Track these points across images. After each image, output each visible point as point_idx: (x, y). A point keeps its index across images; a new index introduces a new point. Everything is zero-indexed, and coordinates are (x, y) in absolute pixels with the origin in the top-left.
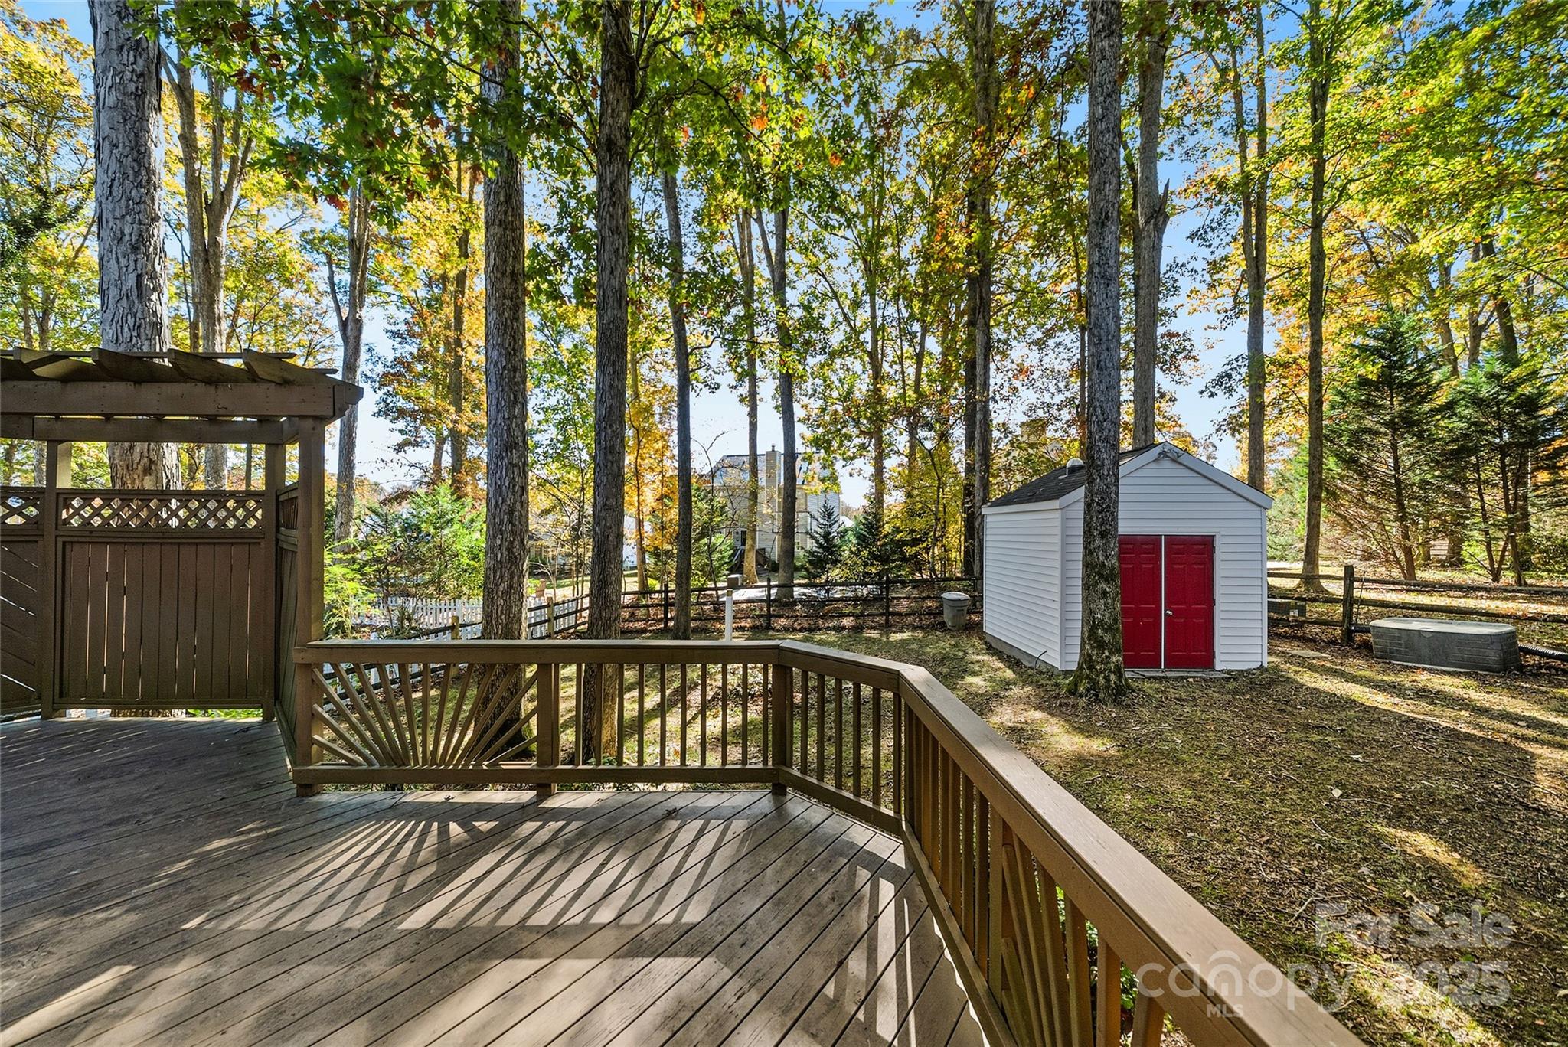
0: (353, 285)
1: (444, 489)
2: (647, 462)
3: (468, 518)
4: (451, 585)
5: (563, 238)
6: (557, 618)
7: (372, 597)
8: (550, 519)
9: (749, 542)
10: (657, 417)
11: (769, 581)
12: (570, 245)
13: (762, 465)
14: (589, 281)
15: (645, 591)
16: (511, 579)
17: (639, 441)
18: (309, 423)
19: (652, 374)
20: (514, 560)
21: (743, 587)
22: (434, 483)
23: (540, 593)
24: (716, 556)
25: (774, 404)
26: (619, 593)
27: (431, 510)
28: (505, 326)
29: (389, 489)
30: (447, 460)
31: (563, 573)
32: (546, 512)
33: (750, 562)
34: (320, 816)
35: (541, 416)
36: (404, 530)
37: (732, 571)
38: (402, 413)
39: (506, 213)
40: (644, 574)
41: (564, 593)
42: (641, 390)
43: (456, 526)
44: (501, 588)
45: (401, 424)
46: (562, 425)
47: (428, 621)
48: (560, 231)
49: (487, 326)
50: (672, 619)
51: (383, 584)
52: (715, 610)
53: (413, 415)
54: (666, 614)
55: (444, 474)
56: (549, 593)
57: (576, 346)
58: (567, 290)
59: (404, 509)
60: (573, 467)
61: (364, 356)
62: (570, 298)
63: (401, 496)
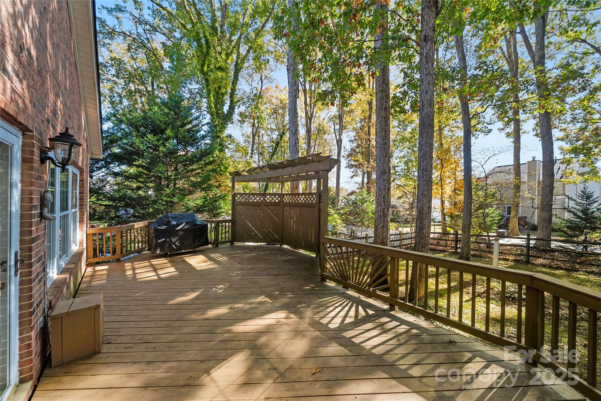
0: (340, 129)
1: (365, 190)
2: (447, 174)
3: (372, 200)
4: (366, 223)
5: (405, 87)
6: (403, 239)
7: (344, 225)
8: (402, 200)
9: (513, 213)
10: (453, 153)
11: (528, 235)
12: (408, 89)
13: (524, 170)
14: (417, 100)
15: (445, 233)
16: (384, 222)
17: (442, 165)
18: (325, 172)
19: (450, 133)
20: (385, 215)
21: (508, 237)
22: (361, 188)
23: (397, 229)
24: (488, 219)
25: (534, 133)
26: (429, 233)
27: (361, 198)
28: (382, 129)
29: (349, 191)
30: (366, 180)
31: (406, 222)
32: (400, 198)
33: (514, 223)
34: (325, 289)
35: (398, 160)
36: (353, 204)
37: (500, 227)
38: (353, 166)
39: (383, 87)
40: (444, 226)
41: (406, 230)
42: (444, 141)
43: (368, 203)
44: (380, 226)
45: (352, 170)
46: (406, 163)
47: (359, 234)
48: (404, 85)
49: (376, 130)
50: (459, 248)
51: (347, 222)
52: (487, 247)
53: (356, 166)
54: (456, 244)
55: (365, 185)
56: (400, 229)
57: (413, 130)
58: (407, 107)
59: (353, 197)
60: (411, 179)
61: (342, 150)
62: (408, 110)
63: (352, 193)
